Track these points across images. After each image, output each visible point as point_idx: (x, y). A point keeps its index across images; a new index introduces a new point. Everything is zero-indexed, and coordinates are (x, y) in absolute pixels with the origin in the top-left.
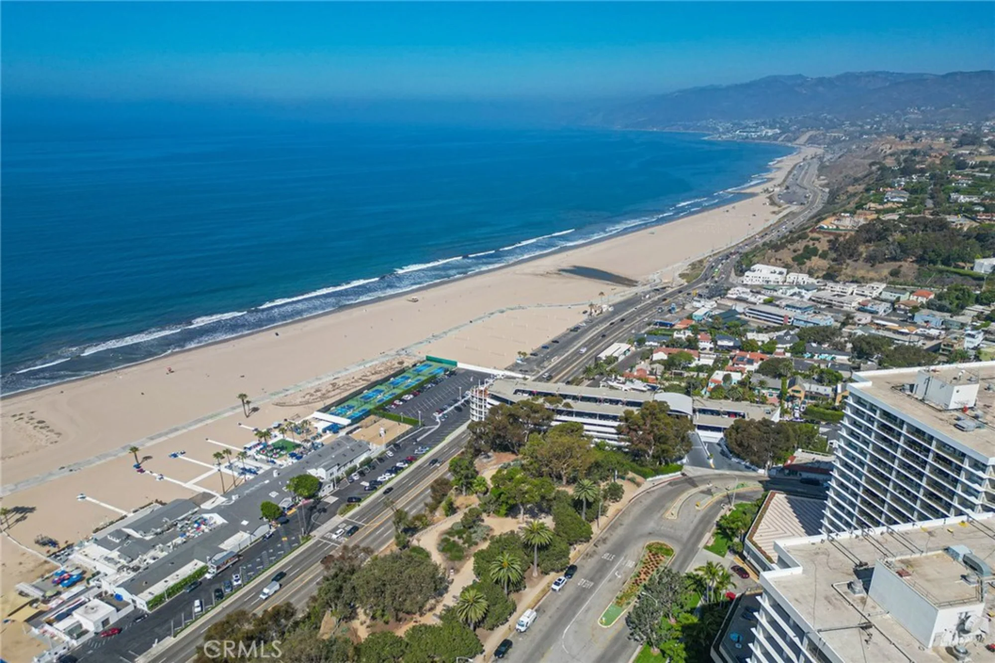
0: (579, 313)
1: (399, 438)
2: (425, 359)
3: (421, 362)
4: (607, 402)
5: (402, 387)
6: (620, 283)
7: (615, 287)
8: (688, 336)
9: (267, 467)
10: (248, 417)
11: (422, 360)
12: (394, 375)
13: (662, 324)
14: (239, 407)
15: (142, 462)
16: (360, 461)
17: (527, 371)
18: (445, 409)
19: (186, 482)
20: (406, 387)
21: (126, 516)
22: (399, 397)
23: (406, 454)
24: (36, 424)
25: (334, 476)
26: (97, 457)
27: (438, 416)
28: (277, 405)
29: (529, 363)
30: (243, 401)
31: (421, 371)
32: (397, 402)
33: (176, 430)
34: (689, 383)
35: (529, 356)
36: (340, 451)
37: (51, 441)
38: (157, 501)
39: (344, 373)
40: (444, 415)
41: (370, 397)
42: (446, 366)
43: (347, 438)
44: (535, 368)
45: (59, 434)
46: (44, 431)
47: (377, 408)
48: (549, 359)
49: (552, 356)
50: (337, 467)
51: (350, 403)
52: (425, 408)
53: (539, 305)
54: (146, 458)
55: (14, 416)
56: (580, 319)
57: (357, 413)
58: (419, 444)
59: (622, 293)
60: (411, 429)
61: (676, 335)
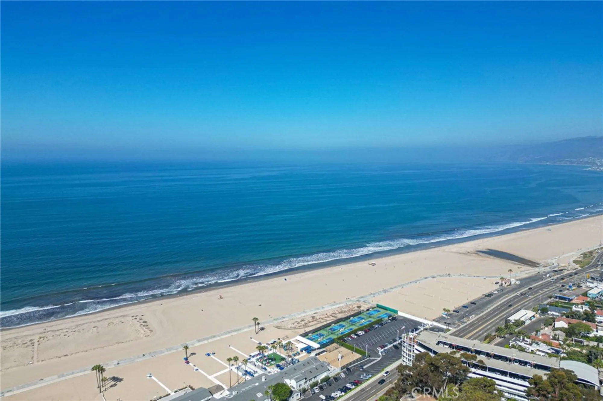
0: (492, 283)
1: (351, 364)
2: (376, 306)
3: (373, 308)
4: (516, 362)
5: (358, 325)
6: (526, 264)
7: (521, 266)
8: (585, 310)
9: (260, 372)
10: (257, 333)
11: (373, 307)
12: (354, 316)
13: (561, 298)
14: (253, 326)
15: (190, 356)
16: (321, 378)
17: (450, 324)
18: (386, 346)
19: (210, 375)
20: (361, 325)
21: (169, 394)
22: (354, 332)
23: (354, 378)
24: (142, 323)
25: (301, 387)
26: (166, 349)
27: (380, 350)
28: (276, 327)
29: (451, 317)
30: (255, 322)
31: (372, 314)
32: (353, 335)
33: (214, 337)
34: (590, 352)
35: (452, 312)
36: (308, 368)
37: (146, 335)
38: (190, 386)
39: (322, 310)
40: (385, 350)
41: (335, 330)
42: (390, 313)
43: (315, 359)
44: (457, 322)
45: (151, 331)
46: (144, 328)
47: (339, 339)
48: (468, 317)
49: (470, 314)
50: (304, 381)
51: (322, 332)
52: (372, 342)
53: (461, 275)
54: (193, 354)
55: (133, 317)
56: (493, 288)
57: (325, 340)
58: (365, 371)
59: (527, 272)
60: (360, 358)
61: (574, 308)
